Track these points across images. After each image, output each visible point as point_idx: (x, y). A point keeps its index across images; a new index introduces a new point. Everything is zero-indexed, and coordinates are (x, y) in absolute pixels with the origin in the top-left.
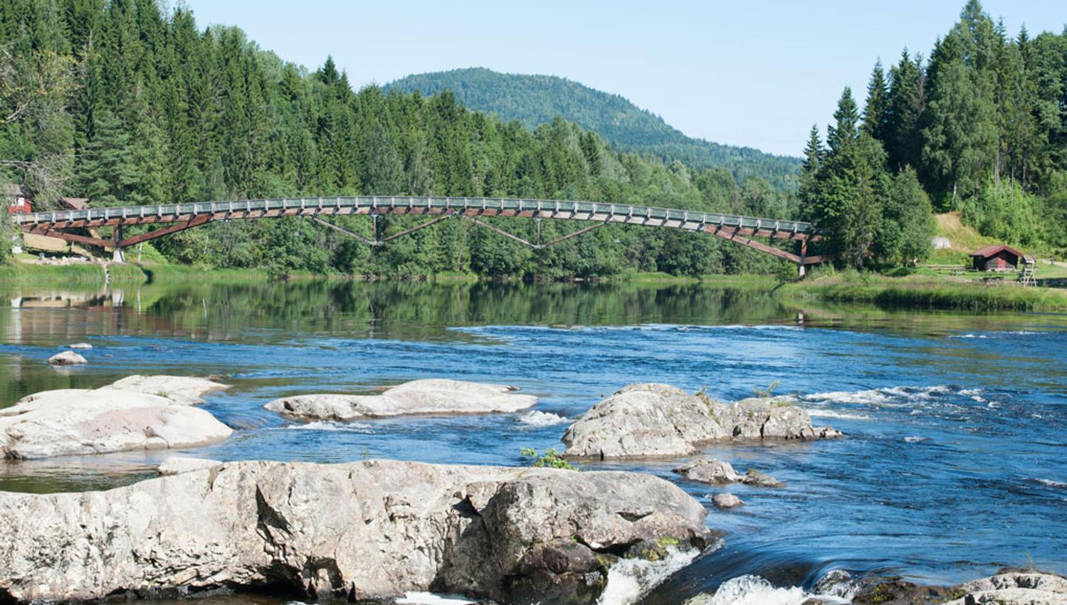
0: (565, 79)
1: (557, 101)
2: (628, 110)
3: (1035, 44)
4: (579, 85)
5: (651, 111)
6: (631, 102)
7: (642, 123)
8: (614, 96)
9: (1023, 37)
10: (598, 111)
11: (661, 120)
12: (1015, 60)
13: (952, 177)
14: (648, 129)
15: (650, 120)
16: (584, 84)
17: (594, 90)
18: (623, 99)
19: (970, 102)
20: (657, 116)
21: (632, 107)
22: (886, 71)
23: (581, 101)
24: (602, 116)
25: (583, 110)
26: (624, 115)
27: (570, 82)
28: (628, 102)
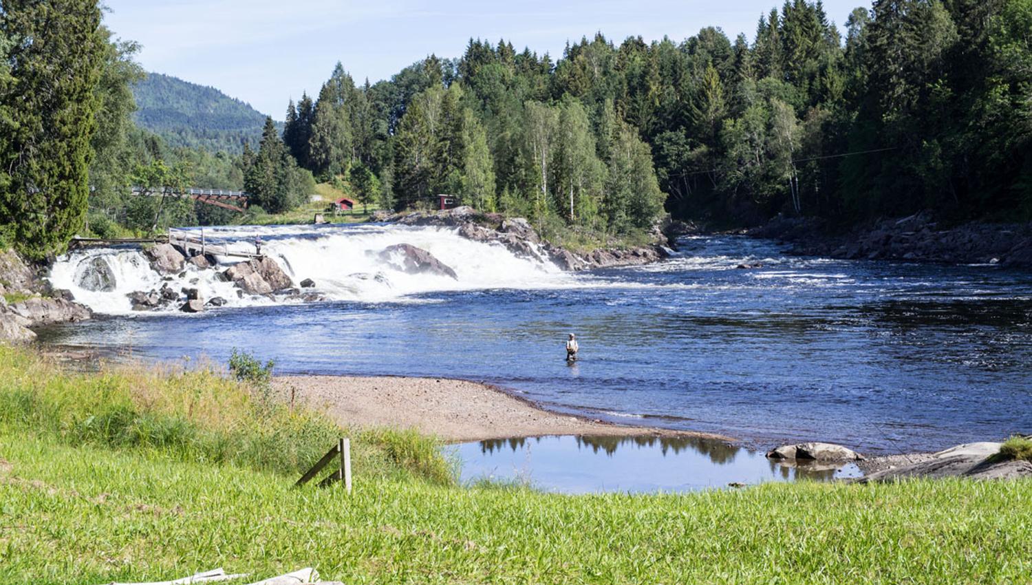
0: (164, 75)
1: (158, 94)
2: (220, 100)
3: (374, 88)
4: (177, 80)
5: (240, 100)
6: (223, 92)
7: (233, 110)
8: (207, 88)
9: (367, 85)
10: (194, 102)
11: (249, 106)
12: (362, 97)
13: (326, 163)
14: (238, 114)
15: (239, 107)
16: (181, 79)
17: (190, 83)
18: (216, 90)
19: (333, 122)
20: (246, 103)
21: (223, 96)
22: (296, 105)
23: (179, 93)
24: (198, 106)
25: (181, 101)
26: (217, 104)
27: (169, 77)
28: (220, 92)
